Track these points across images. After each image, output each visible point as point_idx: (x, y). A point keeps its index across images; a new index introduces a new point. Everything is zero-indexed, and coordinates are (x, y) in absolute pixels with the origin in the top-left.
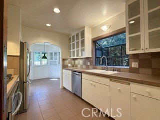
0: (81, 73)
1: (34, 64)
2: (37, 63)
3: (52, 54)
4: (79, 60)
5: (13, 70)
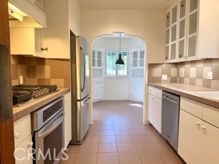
0: (179, 96)
1: (106, 73)
2: (111, 72)
3: (135, 53)
4: (187, 66)
5: (63, 80)
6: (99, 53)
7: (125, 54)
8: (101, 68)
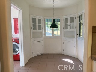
6: (40, 20)
7: (59, 21)
8: (41, 31)
